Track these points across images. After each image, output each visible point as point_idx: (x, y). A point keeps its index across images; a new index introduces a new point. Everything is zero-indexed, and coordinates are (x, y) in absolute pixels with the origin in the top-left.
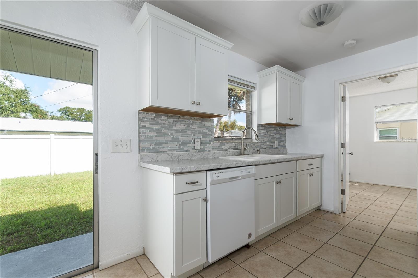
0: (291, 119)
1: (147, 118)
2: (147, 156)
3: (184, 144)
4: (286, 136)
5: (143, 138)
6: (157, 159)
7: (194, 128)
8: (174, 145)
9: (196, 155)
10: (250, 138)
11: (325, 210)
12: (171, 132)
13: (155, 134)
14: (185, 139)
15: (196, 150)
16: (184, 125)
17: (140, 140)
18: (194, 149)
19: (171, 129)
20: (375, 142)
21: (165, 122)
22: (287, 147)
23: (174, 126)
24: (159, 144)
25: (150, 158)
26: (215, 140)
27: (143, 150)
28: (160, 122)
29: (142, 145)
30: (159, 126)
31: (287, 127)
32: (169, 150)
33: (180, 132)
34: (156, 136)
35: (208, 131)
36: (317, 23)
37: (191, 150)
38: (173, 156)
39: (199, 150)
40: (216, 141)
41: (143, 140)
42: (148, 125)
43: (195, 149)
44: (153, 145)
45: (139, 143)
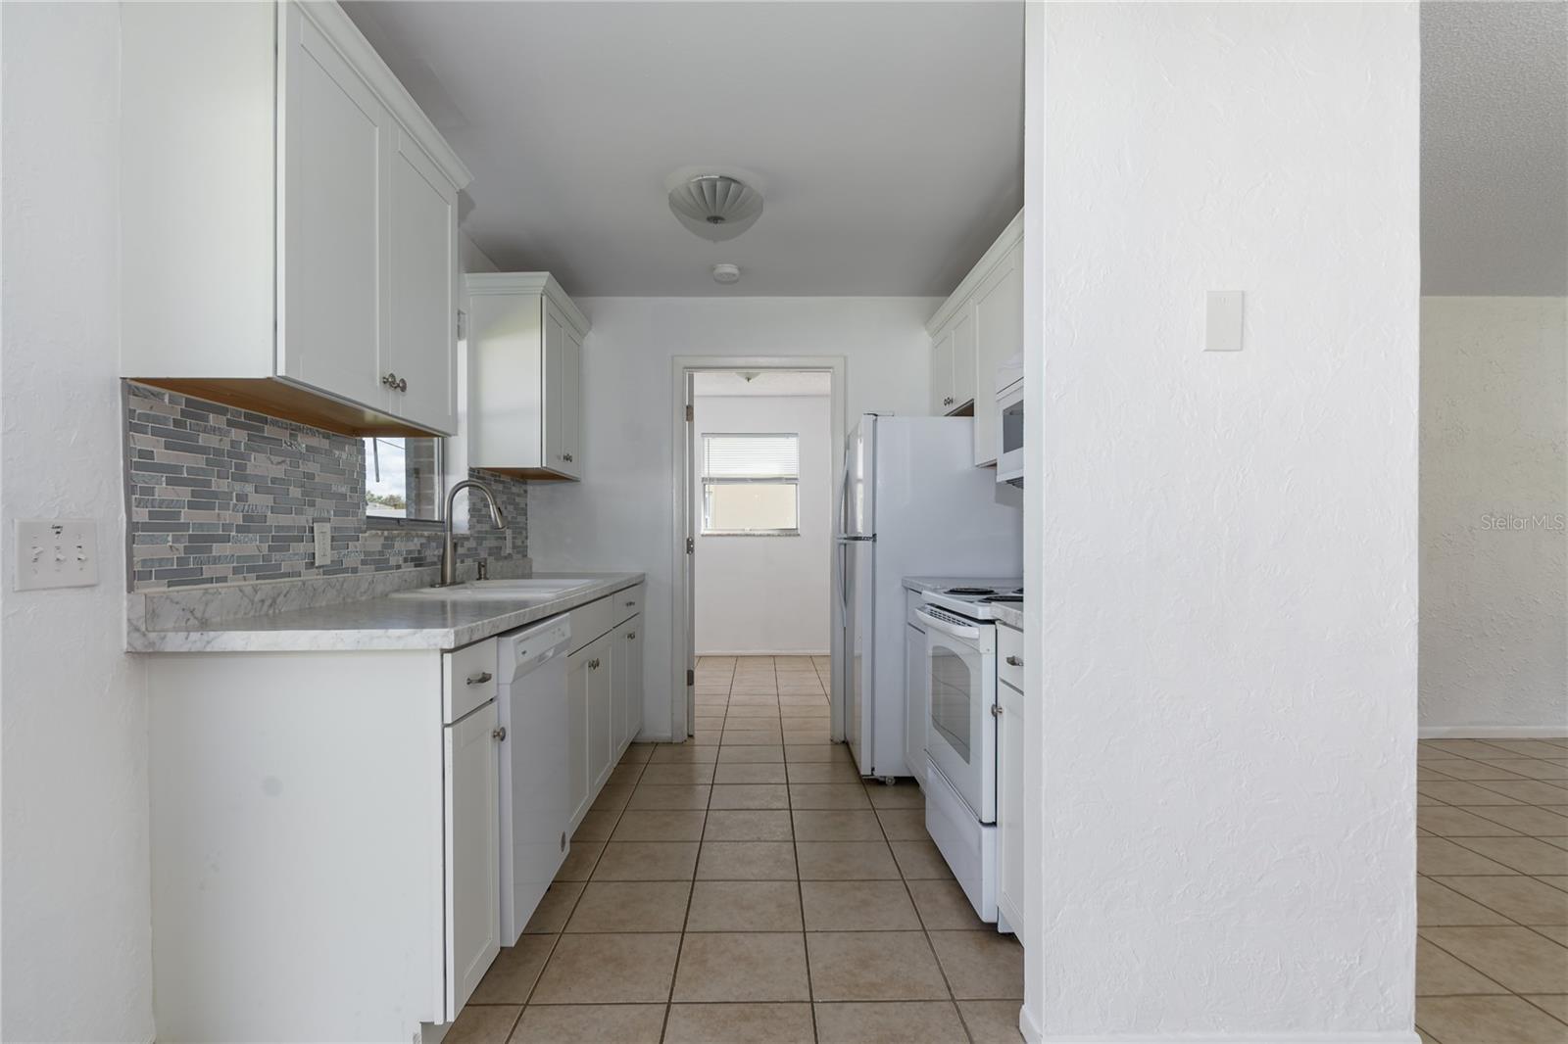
0: (568, 458)
1: (155, 419)
2: (172, 601)
3: (282, 541)
4: (529, 513)
5: (142, 515)
6: (207, 615)
7: (310, 476)
8: (252, 546)
9: (324, 592)
10: (436, 519)
11: (650, 741)
12: (238, 487)
13: (184, 494)
14: (285, 520)
15: (317, 568)
16: (280, 459)
17: (133, 527)
18: (313, 563)
19: (241, 477)
20: (703, 535)
21: (221, 440)
22: (530, 554)
23: (250, 461)
24: (201, 542)
25: (184, 610)
26: (372, 529)
27: (144, 576)
28: (203, 440)
29: (142, 551)
30: (198, 461)
31: (529, 481)
32: (236, 571)
33: (268, 491)
34: (192, 506)
35: (351, 488)
36: (710, 215)
37: (303, 571)
38: (257, 598)
39: (327, 570)
40: (374, 532)
41: (145, 527)
42: (162, 455)
43: (317, 565)
44: (181, 546)
45: (131, 540)
